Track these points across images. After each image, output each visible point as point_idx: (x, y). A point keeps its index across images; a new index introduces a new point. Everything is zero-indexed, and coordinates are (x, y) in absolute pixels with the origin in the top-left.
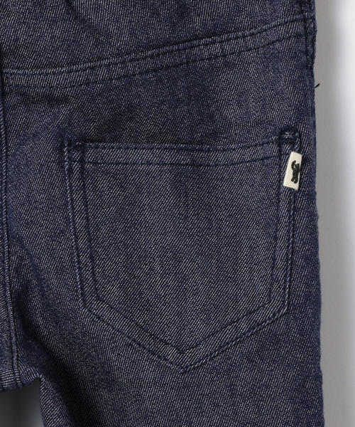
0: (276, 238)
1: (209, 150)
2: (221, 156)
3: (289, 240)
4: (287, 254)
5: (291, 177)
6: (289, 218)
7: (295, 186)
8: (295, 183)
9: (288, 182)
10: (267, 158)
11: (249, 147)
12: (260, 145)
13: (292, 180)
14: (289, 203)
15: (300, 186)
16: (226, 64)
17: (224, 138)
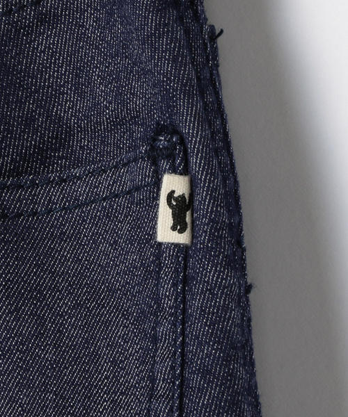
0: (155, 340)
1: (33, 185)
2: (56, 194)
3: (175, 341)
4: (173, 368)
5: (170, 222)
6: (176, 300)
7: (183, 238)
8: (181, 231)
9: (166, 232)
10: (138, 189)
11: (105, 171)
12: (124, 165)
13: (174, 228)
14: (176, 271)
15: (193, 237)
16: (42, 19)
17: (61, 158)
